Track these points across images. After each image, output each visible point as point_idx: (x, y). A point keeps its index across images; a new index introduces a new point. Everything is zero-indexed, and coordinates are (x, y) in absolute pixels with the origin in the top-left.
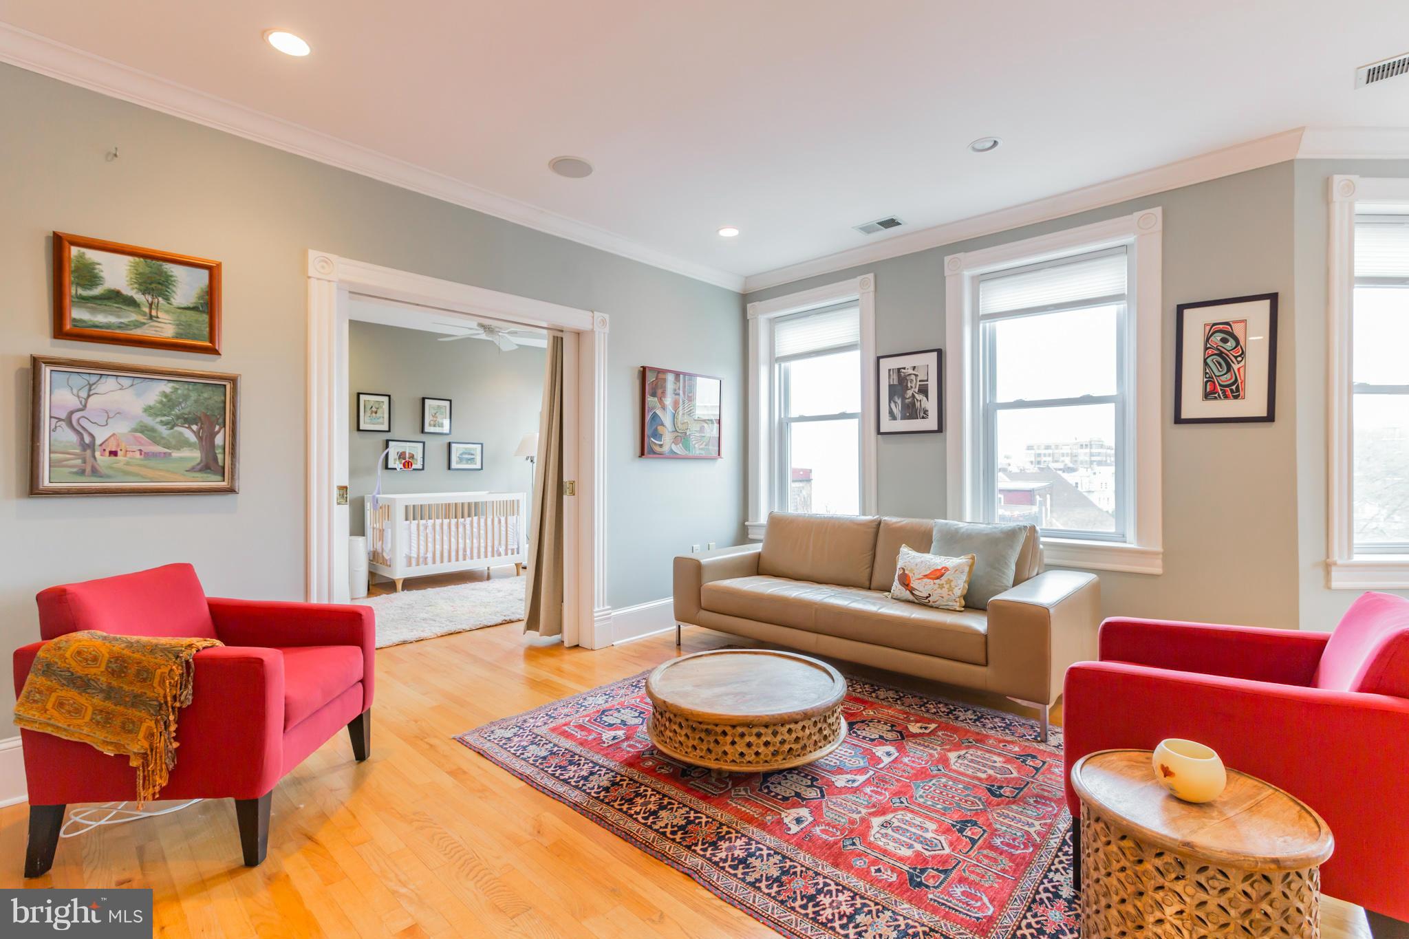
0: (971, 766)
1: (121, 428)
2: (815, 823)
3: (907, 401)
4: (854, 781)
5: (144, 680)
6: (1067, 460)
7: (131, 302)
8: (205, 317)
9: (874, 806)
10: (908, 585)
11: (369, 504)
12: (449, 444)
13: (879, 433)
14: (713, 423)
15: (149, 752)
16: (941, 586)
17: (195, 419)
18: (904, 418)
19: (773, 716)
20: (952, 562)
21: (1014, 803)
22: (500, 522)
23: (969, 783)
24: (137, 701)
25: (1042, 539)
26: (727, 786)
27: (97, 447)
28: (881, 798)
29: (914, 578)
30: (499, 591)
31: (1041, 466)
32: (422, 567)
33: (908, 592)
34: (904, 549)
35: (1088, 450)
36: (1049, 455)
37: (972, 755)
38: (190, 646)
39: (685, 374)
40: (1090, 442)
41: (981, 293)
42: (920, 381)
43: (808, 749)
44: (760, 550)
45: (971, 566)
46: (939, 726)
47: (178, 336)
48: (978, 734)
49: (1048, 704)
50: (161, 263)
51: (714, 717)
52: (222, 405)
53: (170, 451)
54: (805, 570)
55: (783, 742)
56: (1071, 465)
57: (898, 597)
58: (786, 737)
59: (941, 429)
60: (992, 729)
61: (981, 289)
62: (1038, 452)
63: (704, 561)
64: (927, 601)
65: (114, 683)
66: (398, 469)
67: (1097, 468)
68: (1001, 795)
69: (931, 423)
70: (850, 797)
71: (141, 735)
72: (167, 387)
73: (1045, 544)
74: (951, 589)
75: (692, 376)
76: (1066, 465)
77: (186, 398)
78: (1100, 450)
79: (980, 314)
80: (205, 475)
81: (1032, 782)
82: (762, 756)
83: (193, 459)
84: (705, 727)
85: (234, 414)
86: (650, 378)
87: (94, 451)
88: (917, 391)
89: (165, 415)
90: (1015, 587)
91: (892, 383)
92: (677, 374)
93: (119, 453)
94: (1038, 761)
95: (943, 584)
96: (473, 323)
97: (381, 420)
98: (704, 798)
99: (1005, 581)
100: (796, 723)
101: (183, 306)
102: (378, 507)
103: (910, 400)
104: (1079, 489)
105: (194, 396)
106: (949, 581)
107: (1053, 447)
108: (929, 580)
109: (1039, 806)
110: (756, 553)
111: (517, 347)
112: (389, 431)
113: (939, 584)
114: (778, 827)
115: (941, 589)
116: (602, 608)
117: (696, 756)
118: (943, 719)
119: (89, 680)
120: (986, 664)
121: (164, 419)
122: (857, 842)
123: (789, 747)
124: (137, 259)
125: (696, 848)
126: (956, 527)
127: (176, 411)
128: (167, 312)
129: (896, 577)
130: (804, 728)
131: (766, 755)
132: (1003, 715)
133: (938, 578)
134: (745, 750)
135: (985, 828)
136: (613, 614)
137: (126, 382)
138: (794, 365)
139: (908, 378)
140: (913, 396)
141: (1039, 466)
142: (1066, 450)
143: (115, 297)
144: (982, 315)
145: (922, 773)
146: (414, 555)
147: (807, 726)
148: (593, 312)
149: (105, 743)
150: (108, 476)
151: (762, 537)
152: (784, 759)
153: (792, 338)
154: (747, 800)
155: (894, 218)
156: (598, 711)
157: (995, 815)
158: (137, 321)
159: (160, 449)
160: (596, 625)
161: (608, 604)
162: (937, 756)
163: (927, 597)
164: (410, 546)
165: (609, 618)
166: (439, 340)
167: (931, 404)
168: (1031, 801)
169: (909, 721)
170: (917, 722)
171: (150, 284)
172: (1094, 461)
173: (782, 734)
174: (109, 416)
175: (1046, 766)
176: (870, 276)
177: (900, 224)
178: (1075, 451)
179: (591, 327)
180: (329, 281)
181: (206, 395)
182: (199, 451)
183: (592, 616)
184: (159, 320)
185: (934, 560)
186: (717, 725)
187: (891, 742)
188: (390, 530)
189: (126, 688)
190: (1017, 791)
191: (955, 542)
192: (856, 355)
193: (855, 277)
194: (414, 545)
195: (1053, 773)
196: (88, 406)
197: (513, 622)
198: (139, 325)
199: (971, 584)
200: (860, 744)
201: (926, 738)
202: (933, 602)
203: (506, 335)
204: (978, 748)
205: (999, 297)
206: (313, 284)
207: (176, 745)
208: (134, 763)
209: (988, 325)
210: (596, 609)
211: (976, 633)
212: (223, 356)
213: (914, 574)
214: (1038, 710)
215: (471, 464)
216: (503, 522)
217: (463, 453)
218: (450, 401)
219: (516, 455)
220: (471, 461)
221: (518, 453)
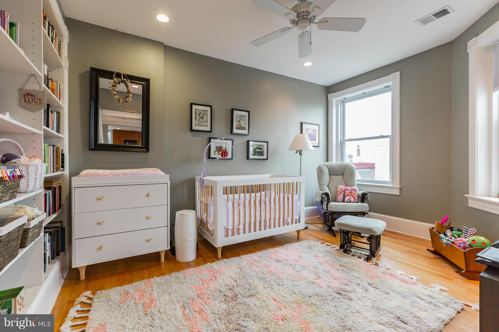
11: (198, 183)
12: (248, 142)
22: (288, 198)
32: (236, 236)
66: (218, 158)
97: (205, 124)
102: (204, 187)
112: (211, 131)
146: (230, 227)
164: (228, 220)
188: (212, 206)
194: (231, 219)
215: (261, 155)
216: (290, 199)
217: (257, 148)
218: (249, 112)
219: (289, 150)
220: (261, 154)
221: (291, 149)
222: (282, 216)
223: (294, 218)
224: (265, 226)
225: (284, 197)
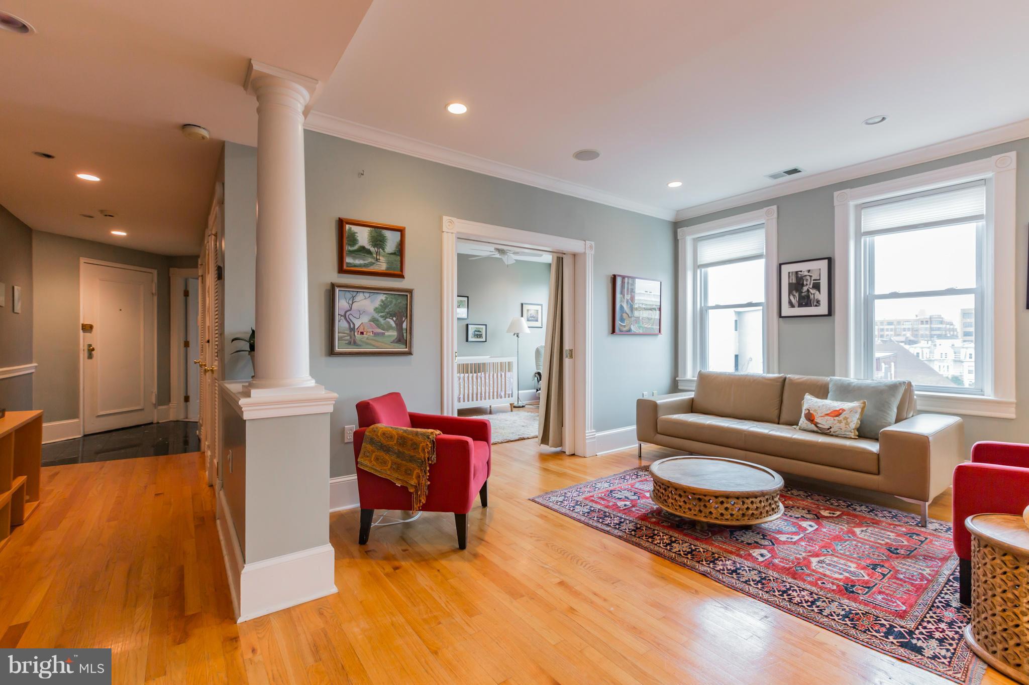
0: (871, 537)
1: (365, 319)
2: (773, 557)
3: (803, 294)
4: (791, 538)
5: (415, 449)
6: (909, 334)
7: (369, 252)
8: (399, 258)
9: (809, 552)
10: (813, 421)
12: (467, 325)
13: (780, 316)
14: (656, 310)
15: (417, 485)
16: (840, 422)
17: (394, 314)
18: (800, 305)
19: (742, 492)
20: (847, 405)
21: (908, 558)
22: (501, 375)
23: (873, 546)
24: (412, 459)
25: (916, 392)
26: (709, 535)
27: (356, 330)
28: (812, 548)
29: (817, 416)
30: (506, 421)
31: (884, 339)
33: (813, 425)
34: (808, 397)
35: (928, 326)
36: (892, 330)
37: (871, 530)
38: (432, 433)
39: (628, 277)
40: (930, 318)
41: (862, 217)
42: (814, 280)
43: (763, 515)
44: (693, 396)
45: (863, 409)
46: (842, 513)
47: (388, 269)
48: (873, 519)
49: (927, 501)
50: (381, 230)
51: (705, 491)
52: (406, 306)
53: (384, 332)
54: (728, 410)
55: (748, 509)
56: (912, 338)
57: (805, 429)
58: (750, 506)
59: (830, 313)
60: (882, 516)
61: (862, 213)
62: (882, 327)
63: (658, 402)
64: (828, 431)
65: (401, 450)
67: (938, 342)
68: (898, 553)
69: (823, 309)
70: (792, 546)
71: (414, 477)
72: (383, 297)
73: (918, 396)
74: (847, 424)
75: (633, 278)
76: (907, 338)
77: (391, 302)
78: (941, 326)
79: (862, 231)
80: (399, 345)
81: (920, 548)
82: (735, 516)
83: (393, 336)
84: (698, 497)
85: (411, 311)
86: (619, 281)
87: (354, 332)
88: (811, 286)
89: (382, 312)
90: (897, 424)
91: (791, 282)
92: (623, 277)
93: (365, 333)
94: (921, 537)
95: (841, 420)
96: (491, 248)
98: (697, 539)
99: (889, 420)
100: (756, 498)
101: (389, 253)
103: (806, 294)
104: (920, 357)
105: (394, 302)
106: (846, 418)
107: (895, 323)
108: (829, 418)
109: (927, 561)
110: (691, 398)
111: (515, 262)
113: (838, 420)
114: (749, 557)
115: (840, 423)
116: (590, 431)
117: (691, 514)
118: (844, 510)
119: (390, 447)
120: (878, 474)
121: (382, 314)
122: (805, 568)
123: (751, 512)
124: (372, 229)
125: (703, 563)
126: (848, 382)
127: (387, 310)
128: (383, 256)
129: (803, 415)
130: (760, 502)
131: (737, 516)
132: (890, 510)
133: (837, 416)
134: (723, 512)
135: (890, 569)
136: (596, 435)
137: (367, 295)
138: (711, 270)
139: (804, 278)
140: (808, 291)
141: (882, 339)
142: (907, 326)
143: (363, 249)
144: (864, 233)
145: (838, 538)
147: (762, 500)
148: (585, 241)
149: (397, 479)
150: (360, 345)
151: (694, 389)
152: (749, 519)
153: (710, 251)
154: (724, 543)
155: (797, 168)
156: (608, 491)
157: (896, 563)
158: (371, 262)
159: (380, 331)
160: (587, 441)
161: (594, 429)
162: (846, 529)
163: (829, 429)
165: (594, 438)
166: (470, 259)
167: (823, 296)
168: (921, 558)
169: (820, 509)
170: (826, 510)
171: (377, 241)
172: (935, 335)
173: (747, 504)
174: (361, 313)
175: (928, 540)
176: (774, 208)
177: (800, 171)
178: (915, 326)
179: (583, 251)
180: (452, 233)
181: (399, 301)
182: (396, 332)
183: (585, 436)
184: (381, 261)
185: (831, 404)
186: (705, 496)
187: (810, 520)
189: (406, 452)
190: (909, 552)
191: (846, 392)
192: (762, 262)
193: (762, 208)
195: (934, 544)
196: (353, 308)
197: (525, 439)
198: (372, 264)
199: (862, 421)
200: (789, 519)
201: (835, 519)
202: (834, 432)
203: (512, 255)
204: (875, 527)
205: (875, 219)
206: (445, 235)
207: (429, 483)
208: (411, 490)
209: (868, 239)
210: (587, 432)
211: (871, 453)
212: (406, 278)
213: (817, 413)
214: (920, 505)
215: (480, 338)
216: (503, 376)
217: (475, 331)
218: (468, 297)
219: (507, 332)
220: (480, 336)
221: (509, 331)
222: (495, 390)
223: (507, 393)
224: (481, 397)
225: (493, 375)
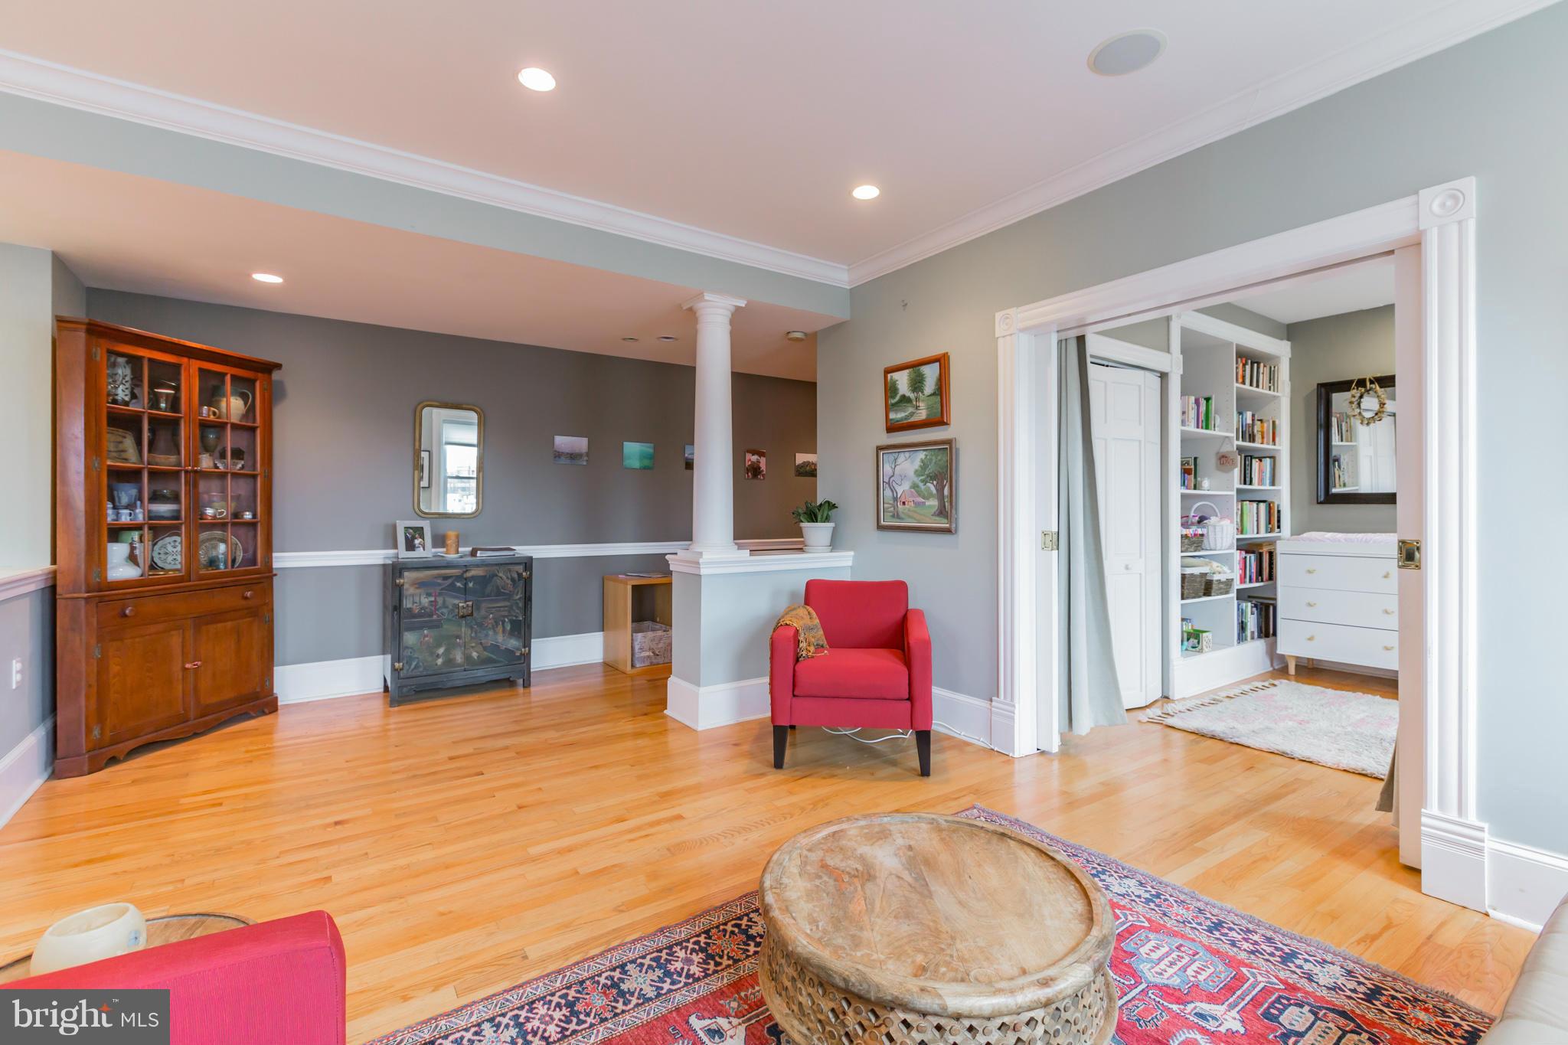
1: (907, 486)
7: (908, 400)
8: (940, 399)
17: (935, 476)
27: (898, 499)
47: (927, 416)
50: (920, 367)
52: (950, 463)
53: (925, 501)
72: (923, 455)
77: (931, 460)
80: (940, 518)
83: (934, 506)
85: (951, 470)
87: (897, 502)
93: (906, 503)
101: (929, 394)
105: (934, 459)
116: (1453, 816)
121: (922, 477)
124: (910, 369)
127: (927, 472)
128: (923, 401)
136: (1489, 845)
137: (908, 454)
143: (904, 399)
148: (1416, 193)
150: (902, 519)
159: (921, 499)
165: (1479, 849)
171: (916, 384)
174: (903, 477)
180: (1011, 335)
181: (939, 458)
182: (936, 500)
184: (920, 408)
196: (896, 473)
198: (913, 414)
206: (1000, 343)
212: (952, 426)
